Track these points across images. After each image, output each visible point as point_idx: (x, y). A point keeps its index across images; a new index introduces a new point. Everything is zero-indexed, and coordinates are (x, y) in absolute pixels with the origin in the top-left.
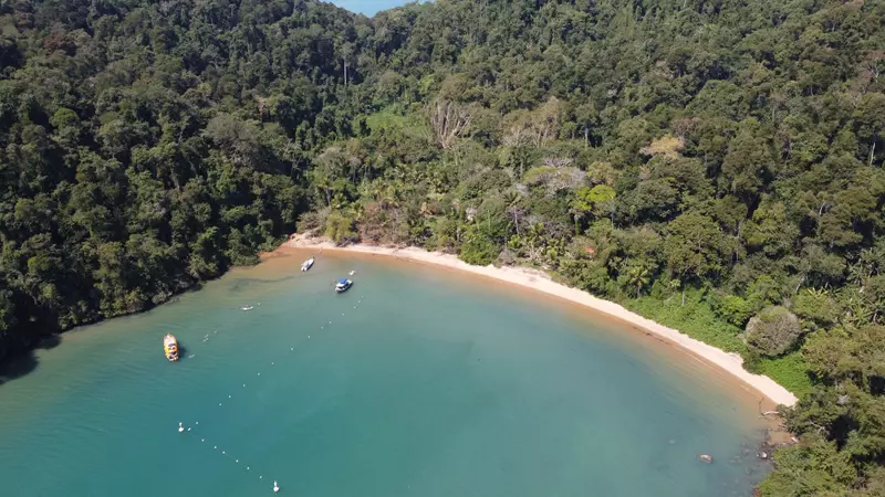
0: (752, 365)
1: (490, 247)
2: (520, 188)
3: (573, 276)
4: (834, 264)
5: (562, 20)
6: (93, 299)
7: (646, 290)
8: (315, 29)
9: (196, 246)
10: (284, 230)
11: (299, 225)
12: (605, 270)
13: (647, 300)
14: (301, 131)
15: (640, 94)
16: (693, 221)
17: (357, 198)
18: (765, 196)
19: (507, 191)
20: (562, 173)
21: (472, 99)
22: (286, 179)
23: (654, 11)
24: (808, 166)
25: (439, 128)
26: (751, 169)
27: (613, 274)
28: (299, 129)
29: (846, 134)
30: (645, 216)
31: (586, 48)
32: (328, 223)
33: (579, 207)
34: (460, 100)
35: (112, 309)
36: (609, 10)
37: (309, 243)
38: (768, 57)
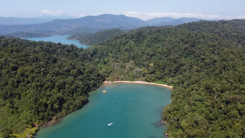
0: (168, 85)
4: (174, 74)
5: (126, 48)
6: (90, 89)
7: (155, 81)
10: (104, 80)
11: (106, 79)
16: (158, 72)
18: (165, 69)
21: (117, 62)
24: (169, 65)
26: (163, 66)
27: (151, 80)
29: (172, 61)
33: (143, 73)
34: (115, 62)
36: (132, 46)
37: (107, 82)
38: (160, 53)
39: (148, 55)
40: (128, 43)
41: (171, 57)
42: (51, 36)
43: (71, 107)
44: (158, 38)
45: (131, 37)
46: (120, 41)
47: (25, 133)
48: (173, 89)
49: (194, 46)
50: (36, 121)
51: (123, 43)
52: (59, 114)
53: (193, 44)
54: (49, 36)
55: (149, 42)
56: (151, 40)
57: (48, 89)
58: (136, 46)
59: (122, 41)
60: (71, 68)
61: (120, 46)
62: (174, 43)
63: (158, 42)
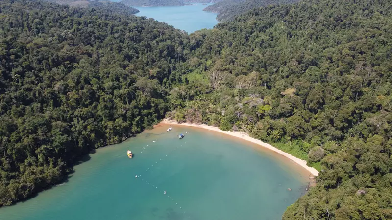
0: (309, 164)
1: (229, 125)
2: (240, 105)
3: (256, 135)
4: (339, 133)
5: (260, 39)
6: (105, 139)
8: (169, 42)
9: (134, 123)
10: (161, 117)
12: (266, 133)
14: (165, 82)
15: (285, 71)
16: (296, 118)
17: (185, 106)
18: (319, 110)
19: (236, 106)
20: (255, 100)
21: (225, 70)
22: (162, 100)
23: (295, 36)
25: (213, 81)
26: (315, 102)
27: (269, 135)
28: (163, 81)
29: (348, 89)
30: (282, 115)
31: (268, 51)
32: (176, 116)
33: (260, 112)
34: (222, 71)
35: (110, 142)
36: (278, 36)
37: (169, 122)
38: (331, 59)
39: (300, 62)
40: (271, 25)
41: (351, 77)
44: (346, 16)
45: (283, 12)
46: (255, 21)
48: (313, 185)
51: (262, 25)
55: (320, 27)
56: (325, 23)
58: (286, 35)
59: (259, 22)
60: (73, 84)
61: (252, 33)
62: (380, 35)
63: (343, 27)
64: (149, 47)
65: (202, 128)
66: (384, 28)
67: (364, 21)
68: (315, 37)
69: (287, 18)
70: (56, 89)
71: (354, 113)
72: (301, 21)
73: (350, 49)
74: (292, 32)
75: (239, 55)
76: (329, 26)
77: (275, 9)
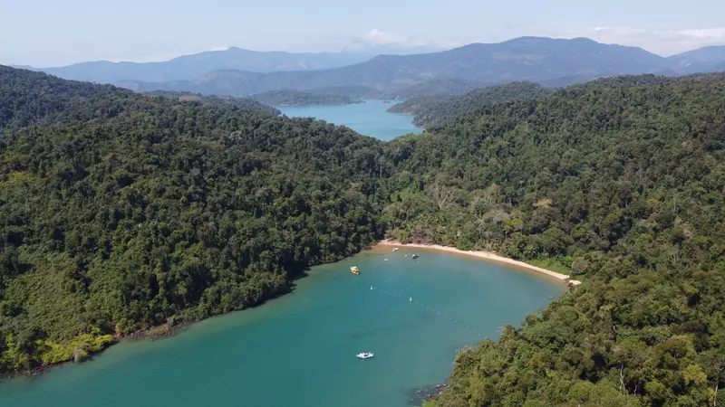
1: (469, 244)
2: (481, 221)
3: (505, 253)
4: (606, 243)
6: (320, 255)
7: (535, 256)
8: (366, 150)
9: (351, 239)
10: (379, 237)
11: (386, 235)
12: (518, 249)
13: (535, 261)
15: (535, 183)
16: (554, 230)
17: (406, 227)
19: (475, 223)
20: (499, 215)
21: (452, 185)
23: (545, 141)
24: (599, 208)
25: (437, 198)
26: (576, 209)
27: (522, 251)
29: (616, 196)
30: (536, 231)
31: (510, 160)
32: (398, 235)
33: (507, 227)
34: (447, 185)
35: (325, 260)
36: (521, 141)
37: (390, 243)
38: (594, 165)
39: (554, 170)
40: (511, 127)
41: (619, 183)
42: (355, 102)
43: (225, 297)
44: (613, 114)
45: (526, 109)
46: (487, 122)
47: (74, 343)
49: (719, 148)
50: (119, 319)
51: (497, 127)
52: (186, 313)
53: (714, 143)
54: (351, 103)
55: (577, 129)
56: (586, 123)
57: (182, 242)
58: (532, 139)
59: (492, 123)
60: (278, 191)
61: (484, 137)
62: (656, 135)
63: (609, 128)
64: (341, 156)
65: (435, 249)
66: (661, 127)
67: (637, 120)
68: (572, 141)
69: (532, 117)
70: (257, 195)
71: (622, 219)
72: (553, 121)
73: (619, 152)
74: (541, 136)
75: (468, 166)
76: (591, 128)
77: (515, 106)
